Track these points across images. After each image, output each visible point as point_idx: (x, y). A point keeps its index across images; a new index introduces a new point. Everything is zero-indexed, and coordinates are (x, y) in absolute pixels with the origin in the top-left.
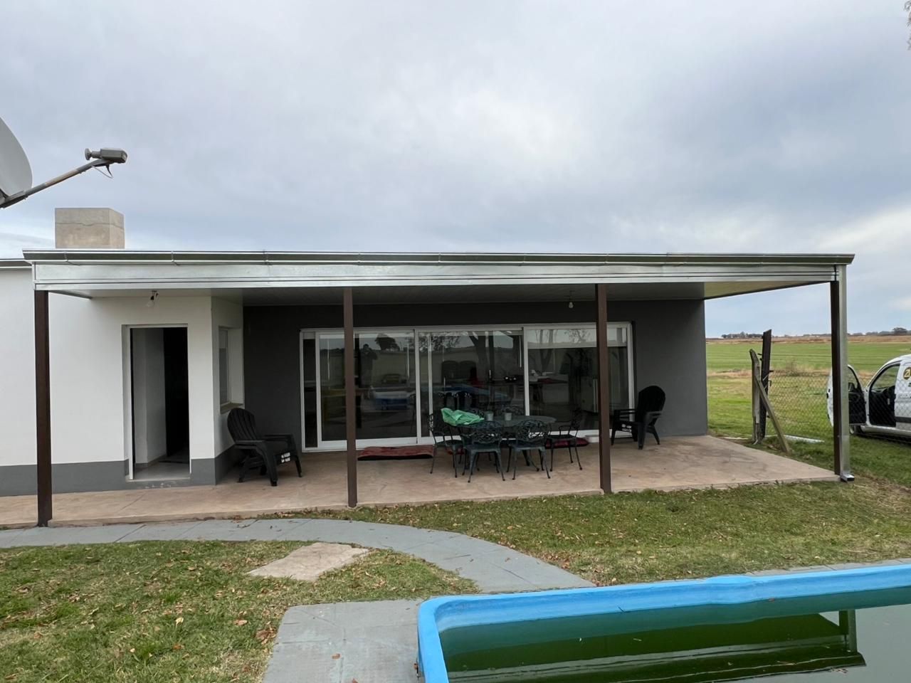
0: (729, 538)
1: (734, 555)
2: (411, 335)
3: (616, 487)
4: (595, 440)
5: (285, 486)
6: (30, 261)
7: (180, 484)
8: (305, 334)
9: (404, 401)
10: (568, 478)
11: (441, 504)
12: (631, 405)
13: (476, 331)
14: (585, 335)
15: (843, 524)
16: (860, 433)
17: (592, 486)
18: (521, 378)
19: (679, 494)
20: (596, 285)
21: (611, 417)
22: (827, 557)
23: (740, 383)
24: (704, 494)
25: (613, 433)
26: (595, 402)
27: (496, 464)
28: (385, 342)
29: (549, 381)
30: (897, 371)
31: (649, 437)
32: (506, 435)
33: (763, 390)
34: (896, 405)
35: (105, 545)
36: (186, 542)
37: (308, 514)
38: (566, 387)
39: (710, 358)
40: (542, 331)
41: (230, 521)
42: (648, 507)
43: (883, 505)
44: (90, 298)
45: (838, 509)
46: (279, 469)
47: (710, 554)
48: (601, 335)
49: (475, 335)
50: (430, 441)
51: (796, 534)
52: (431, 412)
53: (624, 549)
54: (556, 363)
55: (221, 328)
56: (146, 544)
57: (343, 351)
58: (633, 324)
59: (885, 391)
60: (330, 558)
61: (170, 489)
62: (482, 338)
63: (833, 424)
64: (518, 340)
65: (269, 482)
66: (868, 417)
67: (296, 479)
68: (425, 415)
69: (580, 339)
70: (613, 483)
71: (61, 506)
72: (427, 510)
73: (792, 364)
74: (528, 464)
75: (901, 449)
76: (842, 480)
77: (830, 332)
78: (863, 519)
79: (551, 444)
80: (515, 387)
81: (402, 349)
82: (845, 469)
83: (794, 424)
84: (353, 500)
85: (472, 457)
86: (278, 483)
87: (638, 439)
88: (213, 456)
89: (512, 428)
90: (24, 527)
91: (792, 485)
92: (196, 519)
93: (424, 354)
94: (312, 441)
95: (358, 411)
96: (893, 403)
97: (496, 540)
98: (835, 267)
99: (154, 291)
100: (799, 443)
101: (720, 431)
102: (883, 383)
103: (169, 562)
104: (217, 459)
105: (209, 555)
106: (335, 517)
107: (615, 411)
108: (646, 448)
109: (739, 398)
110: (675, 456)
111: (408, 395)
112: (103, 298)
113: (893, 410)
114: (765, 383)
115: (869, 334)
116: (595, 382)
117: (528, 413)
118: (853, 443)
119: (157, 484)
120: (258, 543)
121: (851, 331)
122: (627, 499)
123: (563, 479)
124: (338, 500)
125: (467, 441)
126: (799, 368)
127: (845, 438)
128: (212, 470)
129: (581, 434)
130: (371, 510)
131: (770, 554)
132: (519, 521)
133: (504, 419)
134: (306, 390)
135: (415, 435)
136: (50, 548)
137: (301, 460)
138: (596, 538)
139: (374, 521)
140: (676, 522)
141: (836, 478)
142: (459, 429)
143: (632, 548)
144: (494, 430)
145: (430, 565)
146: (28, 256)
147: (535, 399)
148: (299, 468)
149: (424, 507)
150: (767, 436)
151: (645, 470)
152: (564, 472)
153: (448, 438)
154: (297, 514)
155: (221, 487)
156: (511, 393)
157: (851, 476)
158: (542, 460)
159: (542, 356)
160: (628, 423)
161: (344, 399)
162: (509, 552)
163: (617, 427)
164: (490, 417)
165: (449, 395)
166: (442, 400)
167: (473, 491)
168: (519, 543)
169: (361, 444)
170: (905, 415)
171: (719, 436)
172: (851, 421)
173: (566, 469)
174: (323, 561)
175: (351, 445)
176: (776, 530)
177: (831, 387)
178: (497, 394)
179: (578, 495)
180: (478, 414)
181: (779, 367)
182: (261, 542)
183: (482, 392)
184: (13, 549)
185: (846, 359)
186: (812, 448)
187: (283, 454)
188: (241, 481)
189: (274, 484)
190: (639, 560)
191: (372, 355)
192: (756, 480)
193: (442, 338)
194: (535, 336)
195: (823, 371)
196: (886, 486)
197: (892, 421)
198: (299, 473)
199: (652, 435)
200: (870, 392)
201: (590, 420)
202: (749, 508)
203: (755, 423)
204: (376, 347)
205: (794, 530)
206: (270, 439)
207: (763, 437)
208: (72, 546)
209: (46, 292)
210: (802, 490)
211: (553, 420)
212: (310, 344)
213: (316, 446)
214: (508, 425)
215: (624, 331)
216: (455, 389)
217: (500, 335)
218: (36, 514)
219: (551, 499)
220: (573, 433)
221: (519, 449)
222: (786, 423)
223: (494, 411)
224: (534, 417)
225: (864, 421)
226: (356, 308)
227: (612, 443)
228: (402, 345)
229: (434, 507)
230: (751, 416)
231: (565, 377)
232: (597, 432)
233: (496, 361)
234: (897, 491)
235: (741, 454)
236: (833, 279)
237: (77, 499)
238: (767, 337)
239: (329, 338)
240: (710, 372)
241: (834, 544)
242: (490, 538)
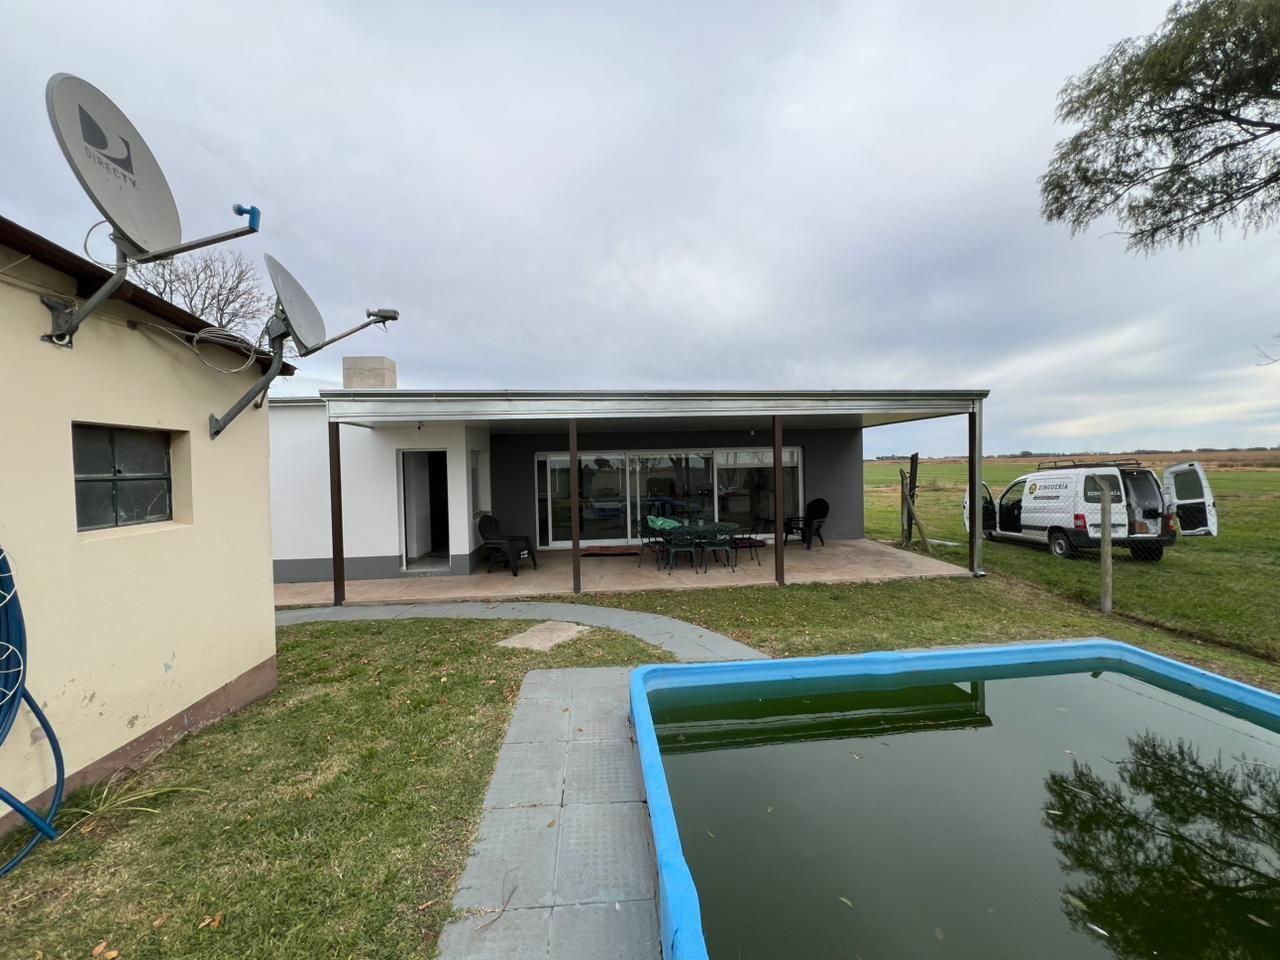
0: (881, 622)
1: (884, 636)
2: (623, 457)
3: (788, 580)
4: (771, 542)
5: (524, 576)
6: (324, 399)
7: (442, 574)
8: (539, 457)
9: (618, 510)
10: (749, 572)
11: (648, 592)
12: (801, 514)
13: (675, 453)
14: (764, 457)
15: (976, 612)
16: (991, 538)
17: (768, 579)
18: (711, 491)
19: (840, 586)
20: (774, 416)
21: (785, 524)
22: (962, 638)
23: (889, 497)
24: (861, 586)
25: (786, 537)
26: (772, 511)
27: (691, 561)
28: (601, 463)
29: (733, 495)
30: (1023, 487)
31: (815, 540)
32: (699, 537)
33: (910, 501)
34: (1022, 515)
35: (386, 621)
36: (448, 619)
37: (542, 599)
38: (748, 499)
39: (866, 476)
40: (728, 454)
41: (480, 604)
42: (814, 596)
43: (1009, 596)
44: (371, 427)
45: (971, 600)
46: (519, 563)
47: (865, 635)
48: (777, 458)
49: (674, 457)
50: (638, 541)
51: (936, 620)
52: (639, 518)
53: (795, 629)
54: (740, 480)
55: (472, 451)
56: (417, 621)
57: (568, 470)
58: (803, 448)
59: (1013, 504)
60: (560, 633)
61: (435, 578)
62: (680, 460)
63: (968, 530)
64: (708, 461)
65: (511, 573)
66: (998, 525)
67: (533, 571)
68: (634, 521)
69: (759, 460)
70: (786, 577)
71: (352, 591)
72: (636, 596)
73: (934, 481)
74: (717, 561)
75: (1026, 551)
76: (976, 576)
77: (967, 454)
78: (993, 608)
79: (736, 545)
80: (707, 500)
81: (614, 468)
82: (979, 567)
83: (936, 530)
84: (577, 588)
85: (672, 556)
86: (519, 572)
87: (806, 541)
88: (468, 553)
89: (703, 532)
90: (324, 606)
91: (933, 580)
92: (455, 601)
93: (633, 472)
94: (544, 541)
95: (581, 517)
96: (1019, 513)
97: (690, 621)
98: (973, 400)
99: (420, 422)
100: (939, 545)
101: (874, 535)
102: (1012, 497)
103: (435, 634)
104: (470, 555)
105: (466, 630)
106: (563, 601)
107: (788, 519)
108: (813, 549)
109: (890, 509)
110: (837, 555)
111: (620, 505)
112: (379, 428)
113: (1019, 519)
114: (912, 496)
115: (999, 456)
116: (771, 496)
117: (717, 520)
118: (985, 546)
119: (425, 574)
120: (503, 620)
121: (984, 454)
122: (798, 589)
123: (745, 573)
124: (565, 588)
125: (668, 542)
126: (940, 484)
127: (979, 542)
128: (467, 564)
129: (760, 537)
130: (592, 596)
131: (914, 635)
132: (710, 606)
133: (697, 524)
134: (540, 500)
135: (626, 537)
136: (344, 623)
137: (536, 555)
138: (771, 620)
139: (595, 604)
140: (839, 609)
141: (970, 574)
142: (661, 532)
143: (801, 628)
144: (689, 534)
145: (639, 640)
146: (323, 395)
147: (723, 509)
148: (535, 562)
149: (634, 594)
150: (913, 540)
151: (813, 567)
152: (745, 567)
153: (652, 540)
154: (533, 599)
155: (474, 577)
156: (703, 505)
157: (983, 573)
158: (728, 558)
159: (728, 474)
160: (799, 529)
161: (569, 509)
162: (703, 631)
163: (789, 531)
164: (686, 523)
165: (653, 505)
166: (648, 509)
167: (673, 582)
168: (710, 624)
169: (584, 544)
170: (1030, 523)
171: (874, 539)
172: (984, 528)
173: (748, 565)
174: (555, 635)
175: (576, 545)
176: (920, 616)
177: (967, 500)
178: (692, 505)
179: (757, 586)
180: (677, 520)
181: (924, 484)
182: (505, 620)
183: (680, 503)
184: (316, 622)
185: (981, 476)
186: (950, 550)
187: (523, 550)
188: (489, 572)
189: (515, 575)
190: (807, 639)
191: (592, 473)
192: (904, 576)
193: (647, 459)
194: (723, 458)
195: (962, 487)
196: (1013, 581)
197: (1018, 528)
198: (535, 566)
199: (818, 539)
200: (1001, 504)
201: (767, 526)
202: (898, 598)
203: (903, 529)
204: (594, 467)
205: (935, 616)
206: (511, 539)
207: (910, 540)
208: (361, 621)
209: (337, 424)
210: (941, 584)
211: (737, 526)
212: (543, 465)
213: (548, 544)
214: (701, 529)
215: (795, 454)
216: (659, 500)
217: (695, 457)
218: (332, 596)
219: (735, 589)
220: (753, 536)
221: (710, 549)
222: (929, 529)
223: (689, 518)
224: (721, 523)
225: (995, 528)
226: (580, 436)
227: (785, 545)
228: (615, 465)
229: (641, 594)
230: (900, 523)
231: (747, 492)
232: (773, 536)
233: (691, 479)
234: (1022, 585)
235: (890, 554)
236: (971, 410)
237: (362, 586)
238: (914, 459)
239: (557, 460)
240: (866, 487)
241: (968, 627)
242: (686, 619)
